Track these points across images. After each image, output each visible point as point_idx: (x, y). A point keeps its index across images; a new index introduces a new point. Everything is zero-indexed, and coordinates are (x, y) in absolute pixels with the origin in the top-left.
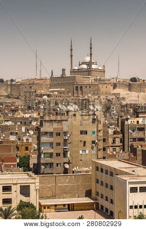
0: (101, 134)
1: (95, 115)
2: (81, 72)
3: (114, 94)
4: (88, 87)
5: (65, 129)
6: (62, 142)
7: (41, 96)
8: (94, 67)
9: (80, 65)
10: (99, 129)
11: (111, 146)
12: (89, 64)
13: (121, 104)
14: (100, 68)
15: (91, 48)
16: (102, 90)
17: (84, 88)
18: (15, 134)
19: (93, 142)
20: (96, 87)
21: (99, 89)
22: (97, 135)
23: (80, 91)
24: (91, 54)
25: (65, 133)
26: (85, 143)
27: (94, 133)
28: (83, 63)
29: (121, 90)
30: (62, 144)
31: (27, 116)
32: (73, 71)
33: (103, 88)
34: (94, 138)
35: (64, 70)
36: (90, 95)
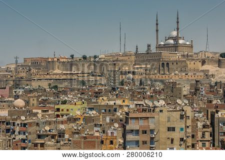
0: (189, 130)
1: (183, 110)
2: (167, 47)
3: (203, 71)
4: (175, 64)
5: (152, 127)
6: (148, 140)
7: (125, 73)
8: (181, 42)
9: (166, 40)
10: (188, 125)
11: (201, 141)
12: (176, 39)
13: (210, 84)
14: (188, 43)
15: (178, 22)
16: (189, 66)
17: (170, 64)
18: (99, 126)
19: (182, 139)
20: (184, 64)
21: (186, 66)
22: (186, 131)
23: (166, 68)
24: (178, 29)
25: (152, 131)
26: (172, 140)
27: (182, 129)
28: (169, 38)
29: (210, 66)
30: (148, 143)
31: (112, 103)
32: (159, 47)
33: (191, 65)
34: (182, 135)
35: (149, 46)
36: (177, 72)
